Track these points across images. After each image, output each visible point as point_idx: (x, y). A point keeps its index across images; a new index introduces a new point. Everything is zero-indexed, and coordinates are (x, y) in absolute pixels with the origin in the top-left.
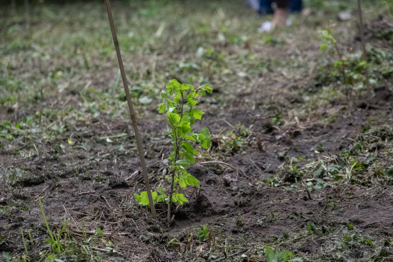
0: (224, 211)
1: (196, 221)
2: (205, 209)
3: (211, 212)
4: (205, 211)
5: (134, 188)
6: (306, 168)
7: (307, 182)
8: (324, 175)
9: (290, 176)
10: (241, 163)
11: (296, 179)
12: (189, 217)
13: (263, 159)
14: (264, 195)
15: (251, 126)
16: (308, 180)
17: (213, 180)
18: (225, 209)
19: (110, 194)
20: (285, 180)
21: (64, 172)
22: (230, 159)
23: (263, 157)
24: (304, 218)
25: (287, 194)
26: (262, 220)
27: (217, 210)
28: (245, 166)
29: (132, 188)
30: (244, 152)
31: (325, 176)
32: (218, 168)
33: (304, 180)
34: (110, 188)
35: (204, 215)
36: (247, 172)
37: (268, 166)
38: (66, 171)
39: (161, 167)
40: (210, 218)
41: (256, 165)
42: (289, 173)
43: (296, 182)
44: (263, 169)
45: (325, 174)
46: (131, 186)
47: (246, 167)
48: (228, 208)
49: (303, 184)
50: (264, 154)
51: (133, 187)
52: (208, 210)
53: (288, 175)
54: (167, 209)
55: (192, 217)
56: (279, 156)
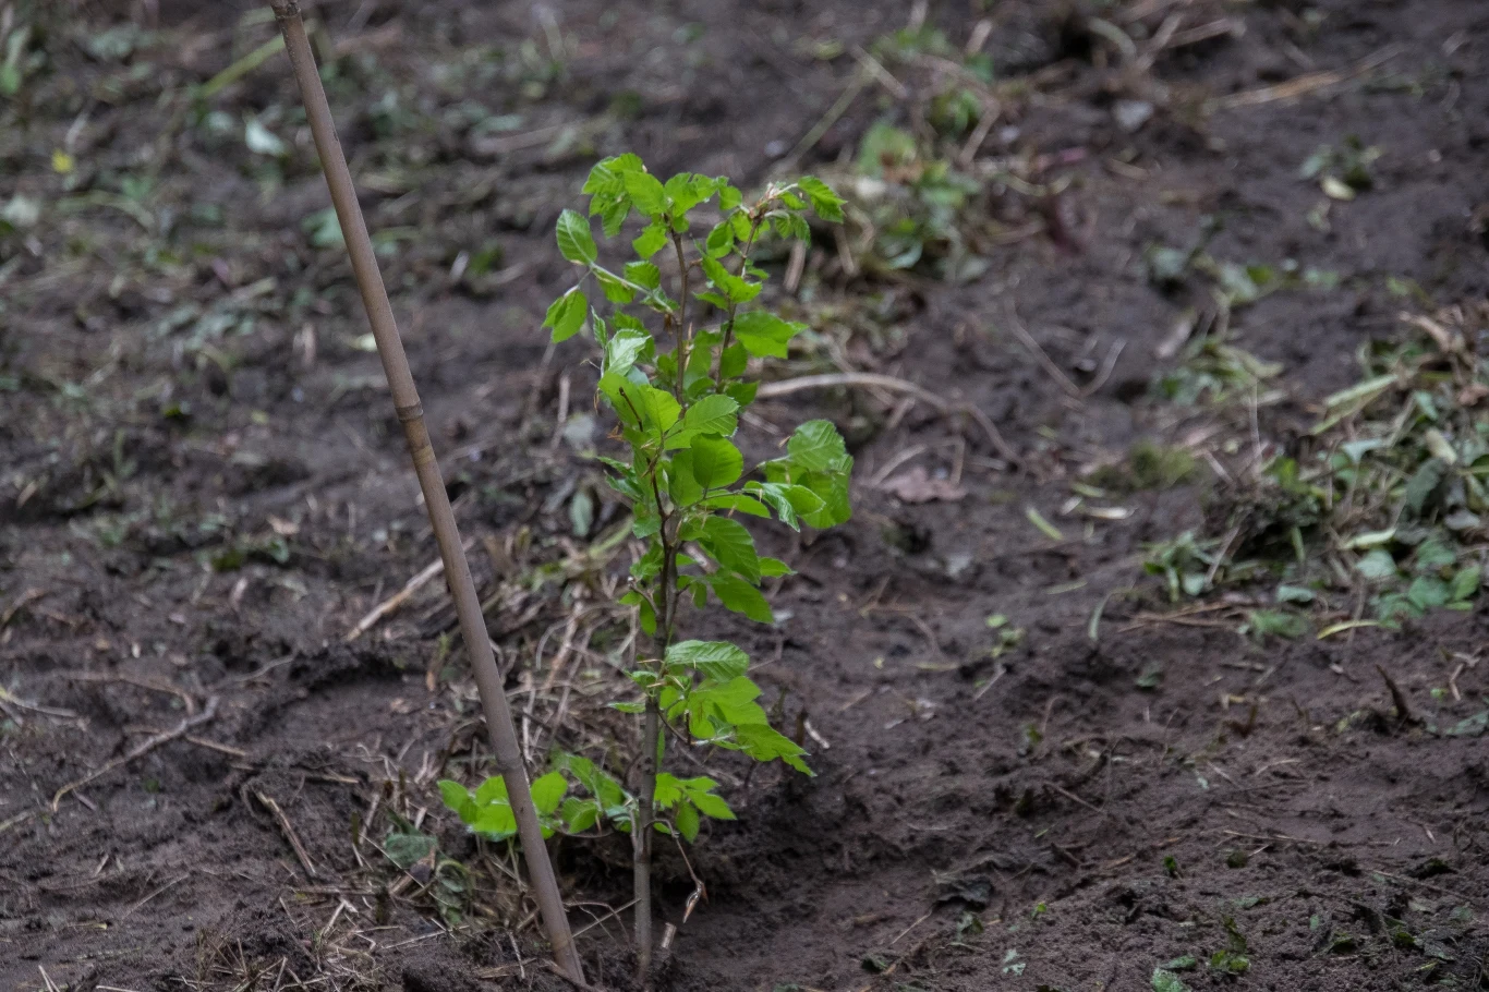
0: (936, 840)
1: (793, 914)
2: (836, 837)
3: (869, 854)
4: (835, 849)
5: (430, 681)
6: (1348, 463)
7: (1360, 552)
8: (1450, 501)
9: (1263, 524)
10: (967, 363)
11: (1297, 538)
12: (748, 892)
13: (1077, 297)
14: (1137, 672)
15: (983, 30)
16: (1366, 539)
17: (840, 535)
18: (940, 827)
19: (304, 774)
20: (1243, 551)
21: (44, 479)
22: (912, 340)
23: (1073, 286)
24: (1421, 950)
25: (1264, 660)
26: (1178, 970)
27: (897, 835)
28: (993, 379)
29: (418, 680)
30: (975, 267)
31: (1454, 509)
32: (853, 413)
33: (1346, 544)
34: (302, 693)
35: (830, 872)
36: (1007, 419)
37: (1110, 356)
38: (51, 470)
39: (562, 481)
40: (866, 887)
41: (1044, 359)
42: (1258, 507)
43: (1301, 553)
44: (1083, 377)
45: (1455, 496)
46: (414, 671)
47: (999, 386)
48: (961, 815)
49: (1338, 566)
50: (1078, 263)
51: (424, 673)
52: (851, 839)
53: (1250, 522)
54: (631, 895)
55: (769, 891)
56: (1160, 274)
